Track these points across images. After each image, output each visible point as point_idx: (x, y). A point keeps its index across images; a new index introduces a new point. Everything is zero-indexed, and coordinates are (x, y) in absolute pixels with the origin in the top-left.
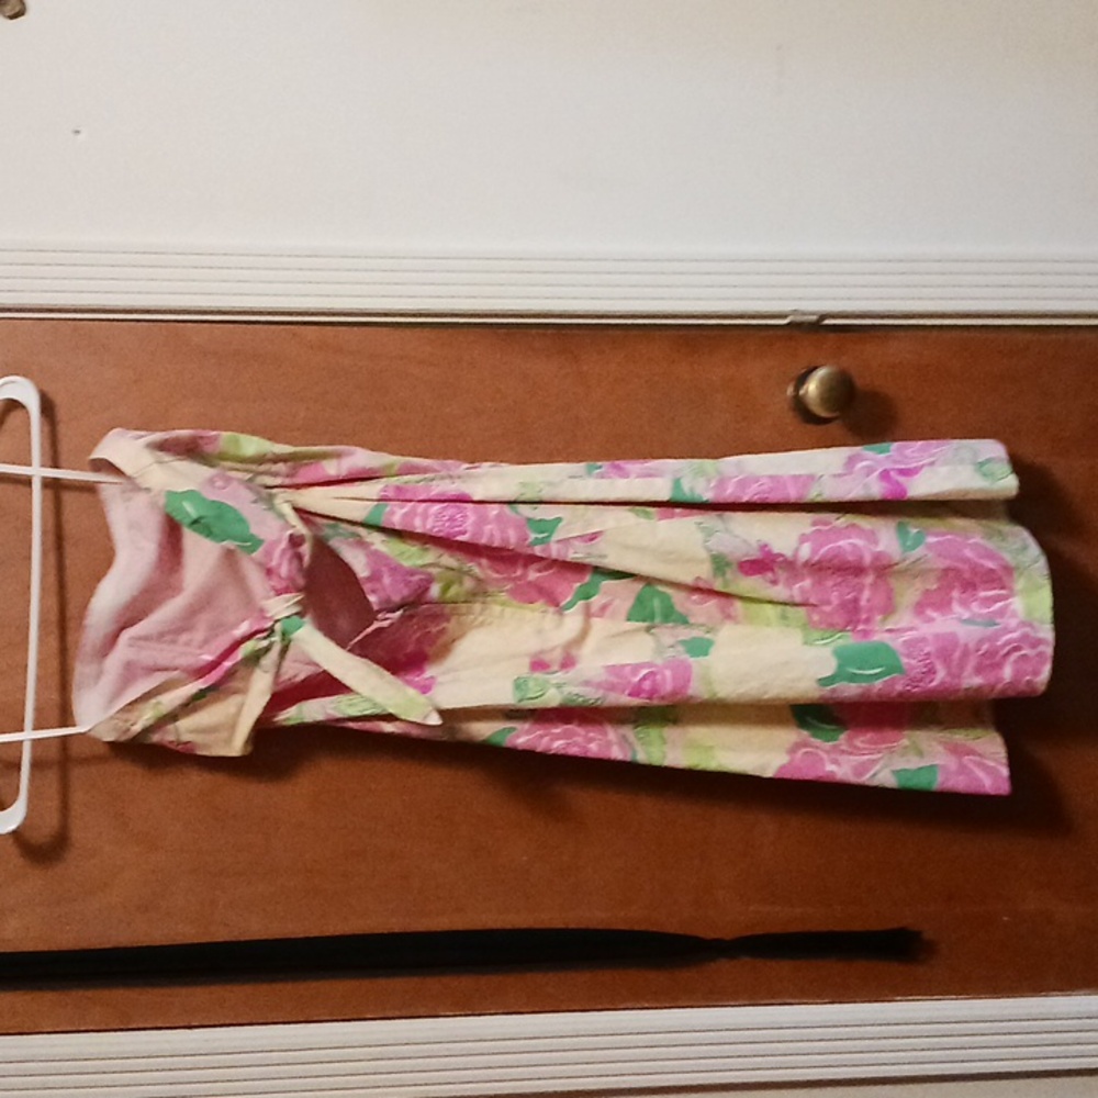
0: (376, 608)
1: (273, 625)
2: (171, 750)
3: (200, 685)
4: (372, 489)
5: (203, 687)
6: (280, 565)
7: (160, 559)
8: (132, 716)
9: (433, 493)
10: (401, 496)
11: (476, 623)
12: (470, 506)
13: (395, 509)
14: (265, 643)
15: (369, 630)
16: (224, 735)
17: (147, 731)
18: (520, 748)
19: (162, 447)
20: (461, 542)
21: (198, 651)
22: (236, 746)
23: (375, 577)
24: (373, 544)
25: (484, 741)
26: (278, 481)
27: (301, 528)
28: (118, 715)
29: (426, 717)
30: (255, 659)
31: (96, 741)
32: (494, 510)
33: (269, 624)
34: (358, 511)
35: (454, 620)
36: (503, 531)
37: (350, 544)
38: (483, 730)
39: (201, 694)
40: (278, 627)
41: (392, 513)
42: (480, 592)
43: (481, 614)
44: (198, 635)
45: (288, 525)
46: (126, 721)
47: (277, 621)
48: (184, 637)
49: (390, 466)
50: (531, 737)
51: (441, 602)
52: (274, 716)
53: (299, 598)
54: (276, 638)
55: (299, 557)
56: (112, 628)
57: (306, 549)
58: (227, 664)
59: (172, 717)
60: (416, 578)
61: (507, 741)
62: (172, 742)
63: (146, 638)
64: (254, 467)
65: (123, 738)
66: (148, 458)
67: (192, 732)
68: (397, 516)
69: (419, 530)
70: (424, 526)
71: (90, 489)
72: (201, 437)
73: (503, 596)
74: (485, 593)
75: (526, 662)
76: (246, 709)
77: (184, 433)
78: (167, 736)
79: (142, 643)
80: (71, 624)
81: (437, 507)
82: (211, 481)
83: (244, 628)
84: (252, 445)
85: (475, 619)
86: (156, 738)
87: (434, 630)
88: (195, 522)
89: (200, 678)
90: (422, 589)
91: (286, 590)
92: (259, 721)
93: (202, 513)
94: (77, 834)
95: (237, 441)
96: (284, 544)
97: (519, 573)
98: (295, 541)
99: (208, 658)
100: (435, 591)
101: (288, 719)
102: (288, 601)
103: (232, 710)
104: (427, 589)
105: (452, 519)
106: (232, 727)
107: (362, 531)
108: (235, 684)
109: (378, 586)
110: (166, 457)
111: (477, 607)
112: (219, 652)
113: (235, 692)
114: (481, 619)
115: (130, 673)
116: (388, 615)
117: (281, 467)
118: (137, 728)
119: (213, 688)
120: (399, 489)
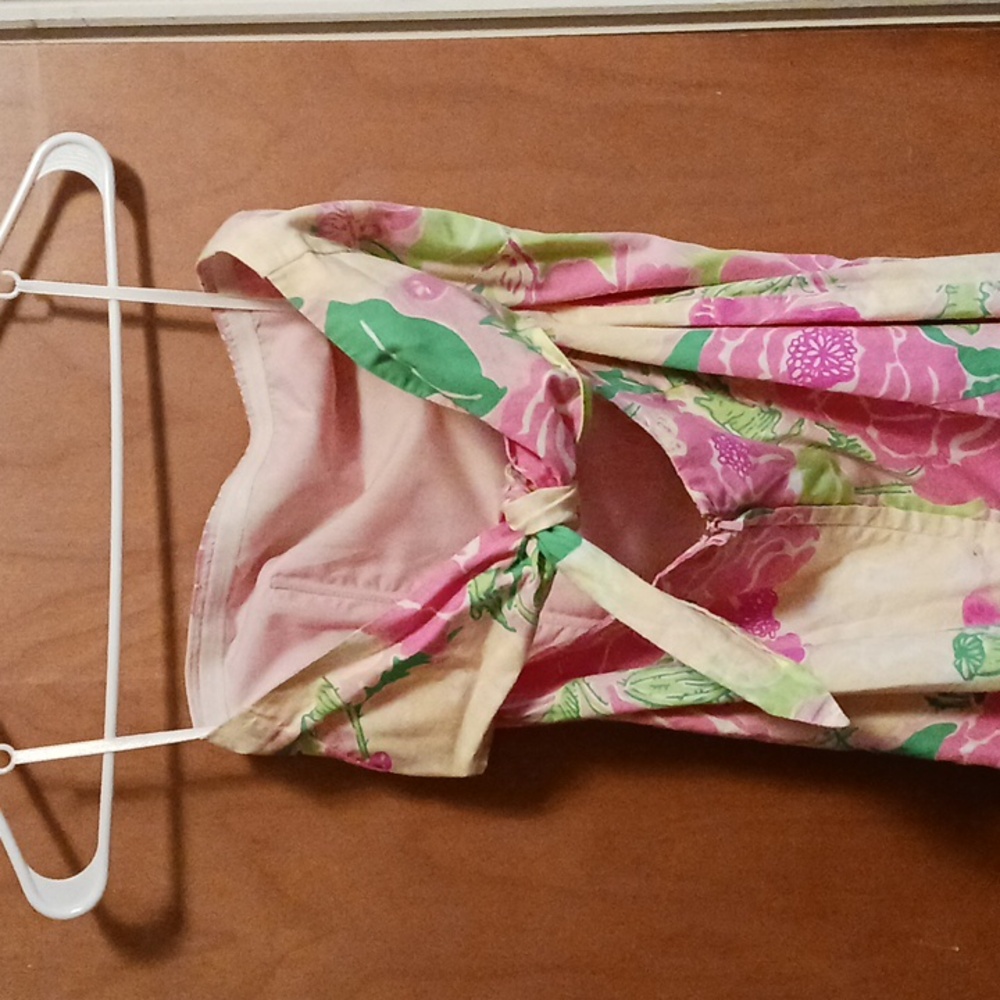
0: (703, 511)
1: (524, 545)
2: (351, 766)
3: (398, 653)
4: (679, 308)
5: (402, 657)
6: (533, 436)
7: (323, 438)
8: (284, 711)
9: (788, 309)
10: (730, 318)
11: (861, 541)
12: (854, 330)
13: (723, 339)
14: (509, 578)
15: (691, 551)
16: (442, 740)
17: (308, 735)
18: (965, 761)
19: (318, 228)
20: (841, 395)
21: (393, 596)
22: (461, 759)
23: (697, 457)
24: (682, 404)
25: (901, 748)
26: (520, 296)
27: (566, 368)
28: (259, 710)
29: (819, 711)
30: (491, 606)
31: (225, 753)
32: (898, 337)
33: (517, 543)
34: (655, 347)
35: (824, 534)
36: (917, 373)
37: (647, 402)
38: (896, 729)
39: (399, 670)
40: (532, 548)
41: (718, 346)
42: (867, 487)
43: (868, 524)
44: (392, 568)
45: (546, 364)
46: (273, 718)
47: (529, 537)
48: (367, 572)
49: (709, 266)
50: (985, 741)
51: (804, 503)
52: (527, 707)
53: (569, 495)
54: (530, 568)
55: (568, 421)
56: (247, 557)
57: (577, 406)
58: (444, 616)
59: (352, 710)
60: (764, 459)
61: (943, 750)
62: (350, 754)
63: (305, 574)
64: (478, 272)
65: (270, 748)
66: (295, 245)
67: (384, 734)
68: (725, 353)
69: (766, 375)
70: (774, 368)
71: (204, 326)
72: (388, 215)
73: (908, 493)
74: (877, 489)
75: (958, 605)
76: (476, 696)
77: (357, 206)
78: (344, 743)
79: (296, 582)
80: (180, 553)
81: (796, 334)
82: (407, 286)
83: (472, 552)
84: (474, 232)
85: (859, 534)
86: (323, 747)
87: (792, 551)
88: (383, 358)
89: (397, 641)
90: (777, 478)
91: (545, 481)
92: (500, 716)
93: (395, 340)
94: (201, 907)
95: (448, 224)
96: (541, 395)
97: (933, 450)
98: (559, 391)
99: (411, 605)
100: (796, 482)
101: (551, 711)
102: (549, 499)
103: (455, 697)
104: (784, 478)
105: (823, 353)
106: (454, 725)
107: (663, 384)
108: (458, 652)
109: (702, 473)
110: (325, 245)
111: (863, 511)
112: (428, 596)
113: (461, 664)
114: (867, 533)
115: (278, 633)
116: (725, 524)
117: (523, 271)
118: (293, 730)
119: (420, 659)
120: (727, 306)
